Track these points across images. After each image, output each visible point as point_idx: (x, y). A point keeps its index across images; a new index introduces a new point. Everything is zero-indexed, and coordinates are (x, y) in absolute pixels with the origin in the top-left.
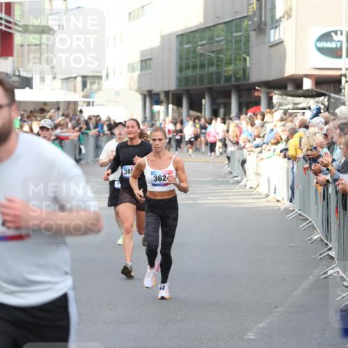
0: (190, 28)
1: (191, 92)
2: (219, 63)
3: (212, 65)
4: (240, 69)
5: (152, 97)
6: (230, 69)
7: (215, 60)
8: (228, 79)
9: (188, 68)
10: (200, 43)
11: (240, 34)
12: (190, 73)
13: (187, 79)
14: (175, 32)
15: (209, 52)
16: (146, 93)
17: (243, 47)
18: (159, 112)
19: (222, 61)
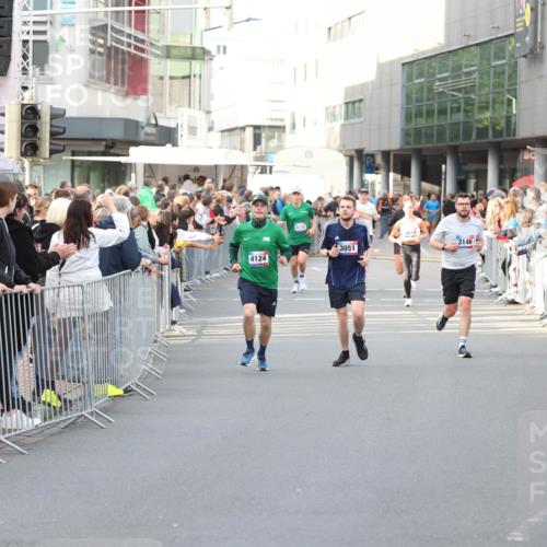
0: (424, 52)
1: (424, 153)
2: (469, 108)
3: (458, 109)
4: (502, 117)
5: (363, 161)
6: (486, 116)
7: (462, 101)
8: (482, 132)
9: (419, 114)
10: (439, 76)
11: (503, 61)
12: (422, 122)
13: (418, 132)
14: (402, 59)
15: (453, 90)
16: (353, 153)
17: (507, 83)
18: (373, 184)
19: (473, 105)
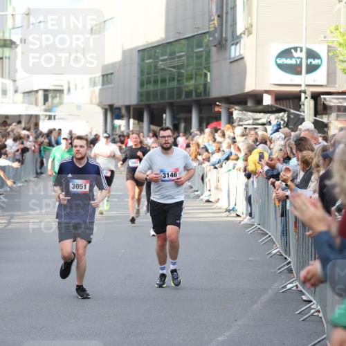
0: (152, 43)
1: (152, 107)
2: (180, 78)
3: (173, 79)
4: (201, 84)
5: (113, 111)
6: (191, 84)
7: (176, 74)
8: (189, 94)
9: (149, 82)
10: (161, 58)
11: (201, 49)
12: (151, 87)
13: (148, 93)
14: (138, 47)
15: (170, 67)
16: (107, 107)
17: (204, 62)
18: (120, 126)
19: (183, 76)
